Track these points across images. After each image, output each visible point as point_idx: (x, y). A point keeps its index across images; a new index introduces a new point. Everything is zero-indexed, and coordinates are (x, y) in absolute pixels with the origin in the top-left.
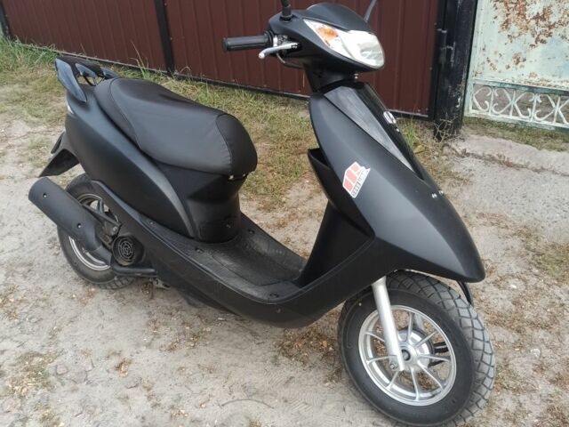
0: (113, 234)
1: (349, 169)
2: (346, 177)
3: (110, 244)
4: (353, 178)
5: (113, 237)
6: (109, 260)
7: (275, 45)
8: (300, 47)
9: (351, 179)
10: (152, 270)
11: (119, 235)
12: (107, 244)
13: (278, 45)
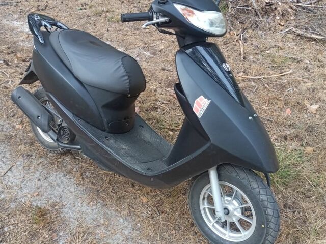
0: (59, 123)
1: (198, 99)
2: (195, 105)
3: (57, 129)
4: (200, 105)
5: (59, 125)
6: (55, 139)
7: (155, 19)
8: (170, 21)
9: (198, 106)
10: (79, 147)
11: (62, 125)
12: (55, 129)
13: (157, 19)
